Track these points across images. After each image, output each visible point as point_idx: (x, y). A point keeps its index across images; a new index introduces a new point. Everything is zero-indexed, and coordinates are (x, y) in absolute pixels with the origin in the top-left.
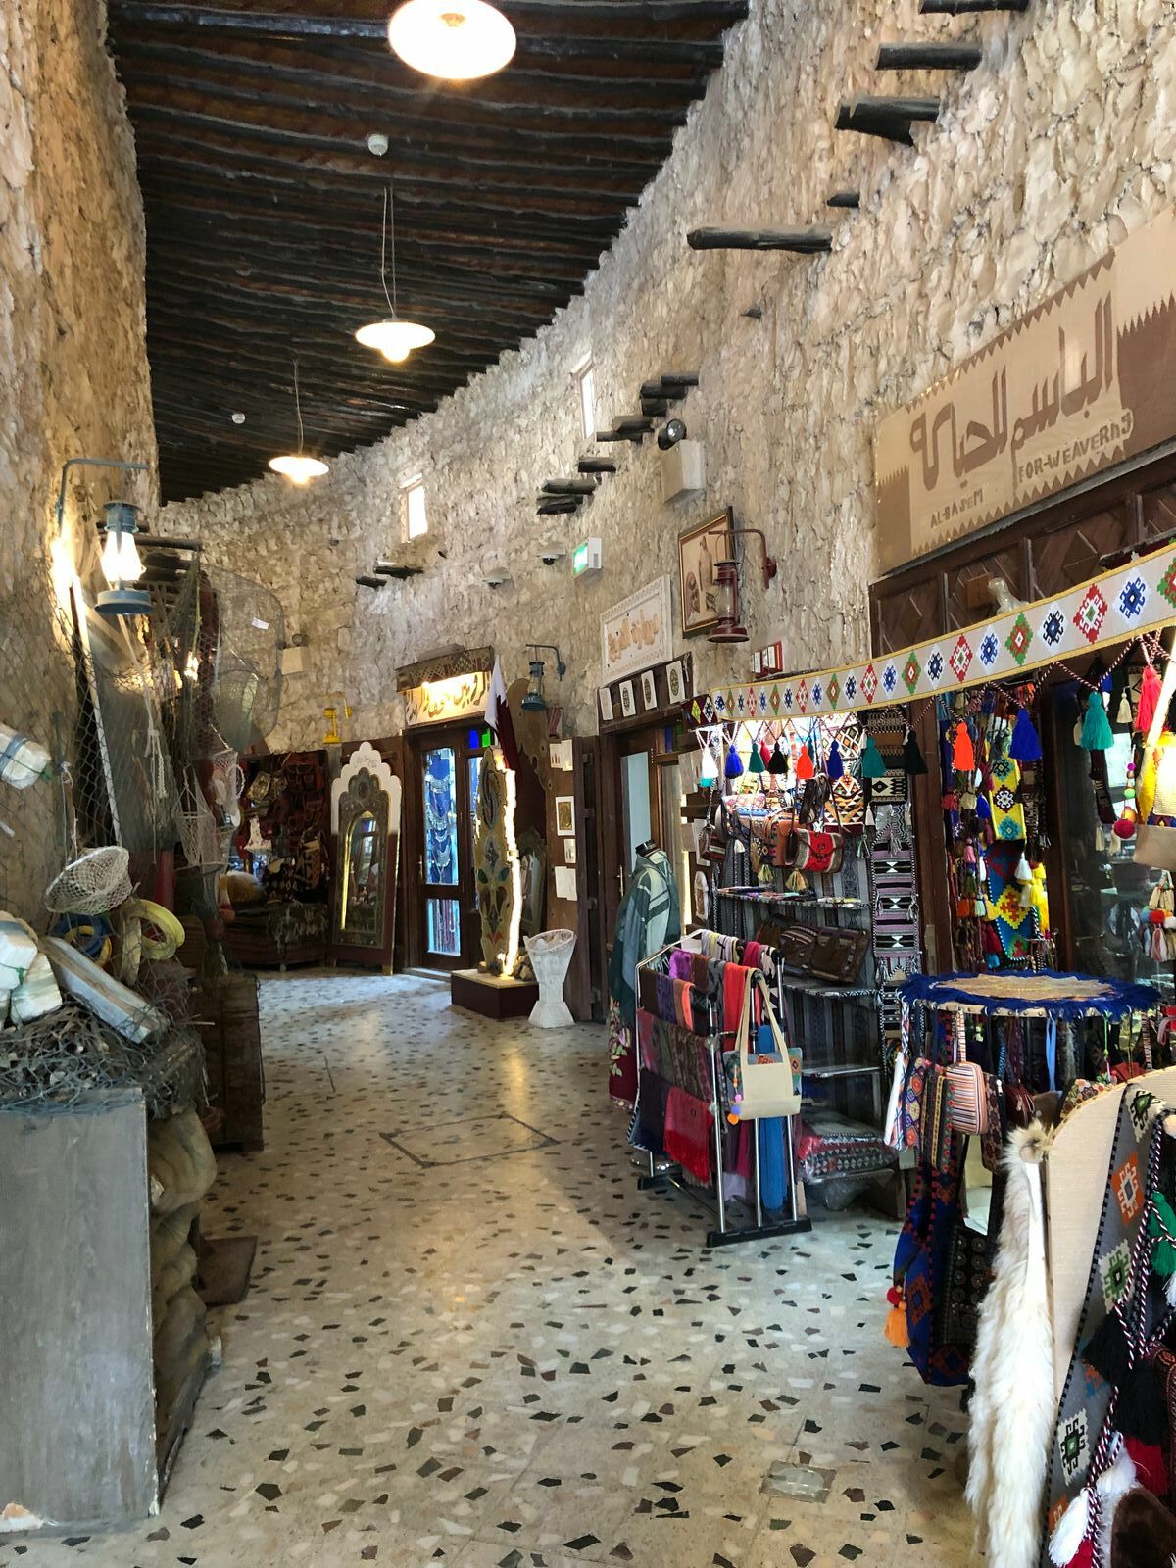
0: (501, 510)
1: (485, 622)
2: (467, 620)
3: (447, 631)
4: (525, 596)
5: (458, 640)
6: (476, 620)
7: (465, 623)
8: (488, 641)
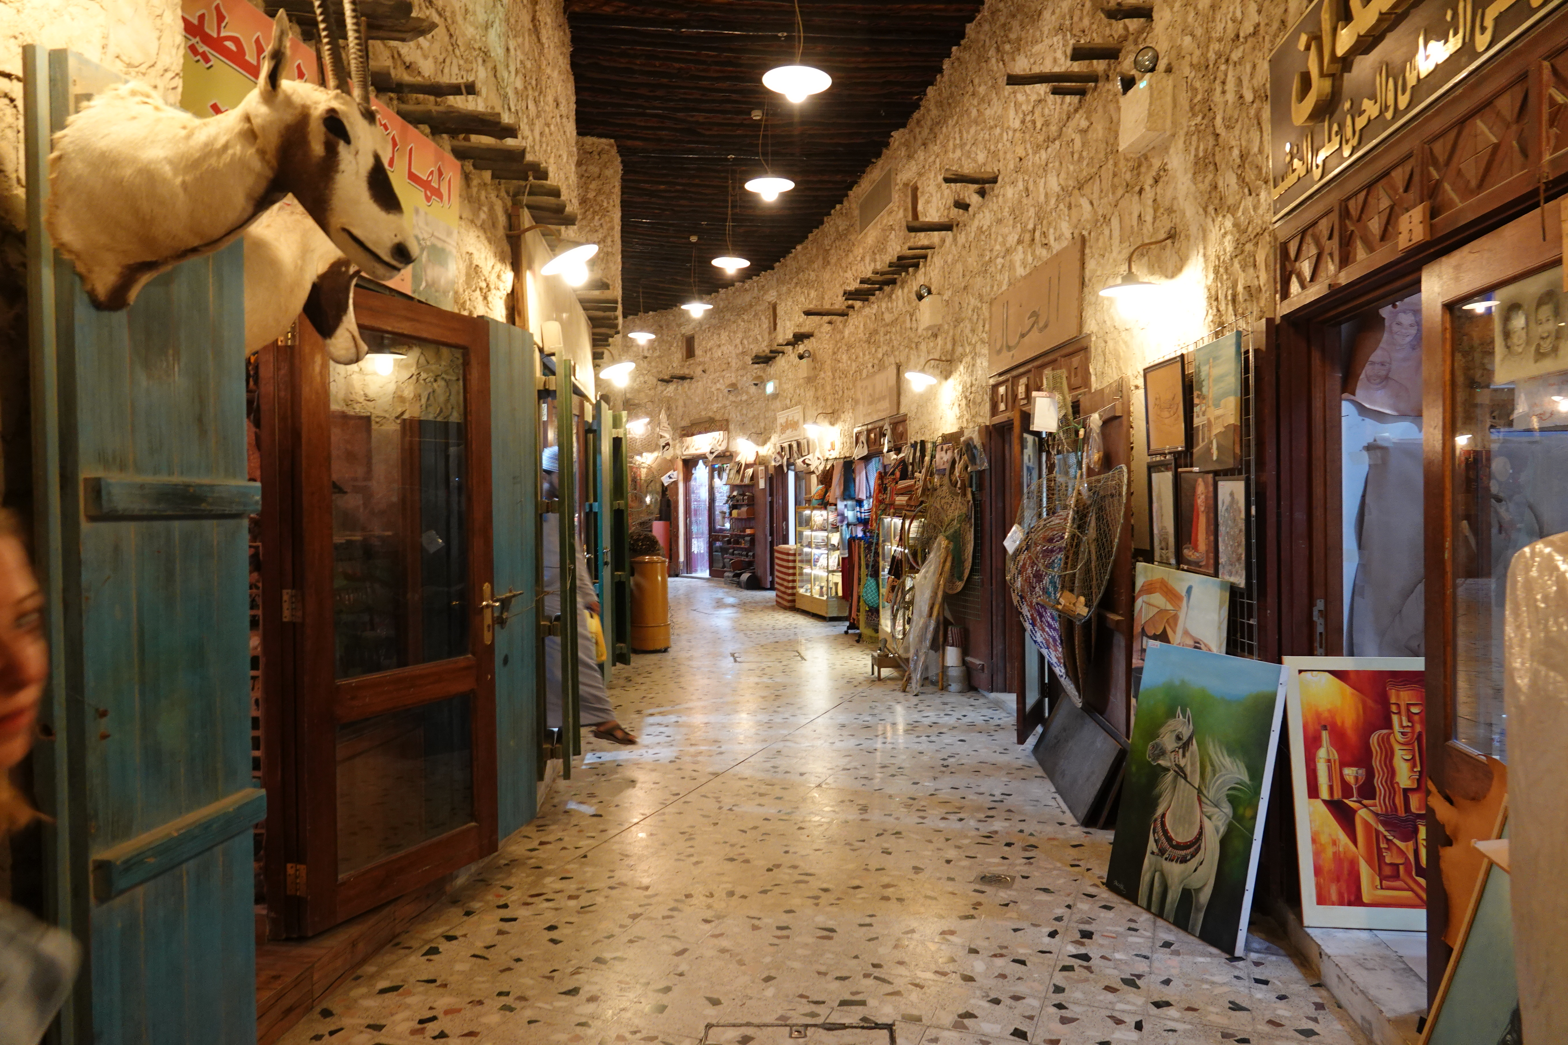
0: (734, 355)
1: (725, 407)
2: (715, 405)
3: (705, 409)
4: (744, 397)
5: (711, 414)
6: (720, 405)
7: (715, 407)
8: (726, 416)
